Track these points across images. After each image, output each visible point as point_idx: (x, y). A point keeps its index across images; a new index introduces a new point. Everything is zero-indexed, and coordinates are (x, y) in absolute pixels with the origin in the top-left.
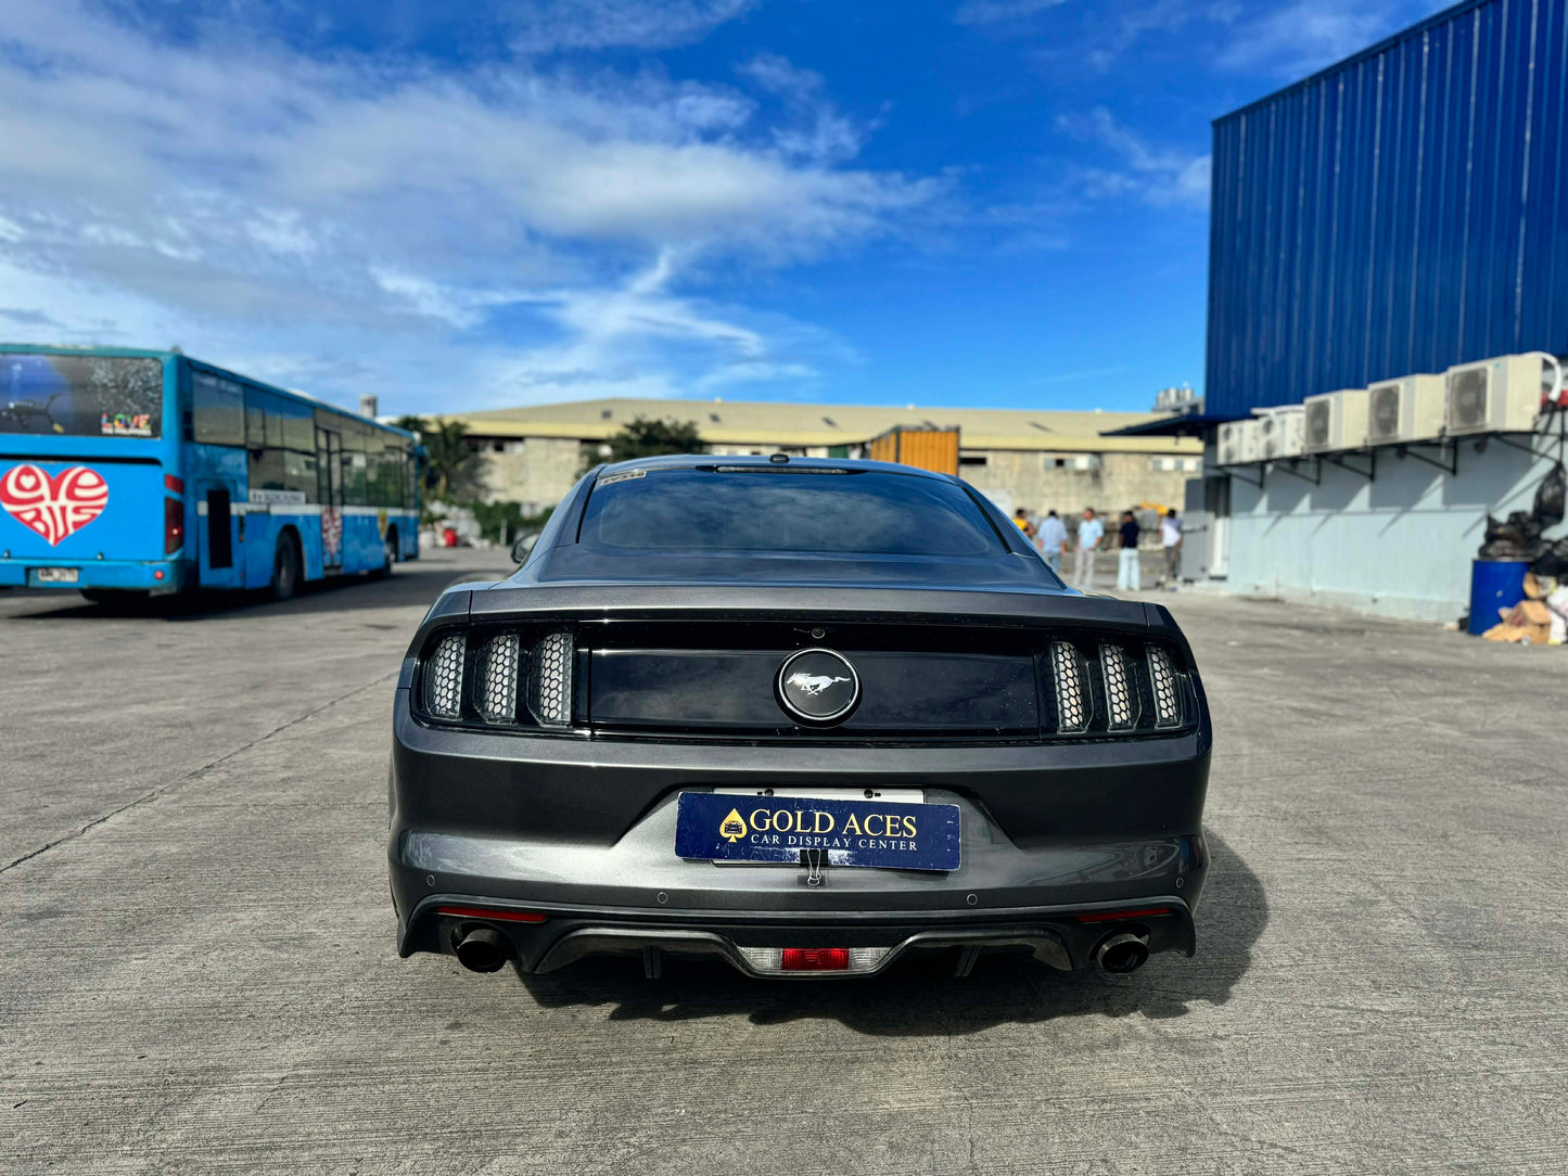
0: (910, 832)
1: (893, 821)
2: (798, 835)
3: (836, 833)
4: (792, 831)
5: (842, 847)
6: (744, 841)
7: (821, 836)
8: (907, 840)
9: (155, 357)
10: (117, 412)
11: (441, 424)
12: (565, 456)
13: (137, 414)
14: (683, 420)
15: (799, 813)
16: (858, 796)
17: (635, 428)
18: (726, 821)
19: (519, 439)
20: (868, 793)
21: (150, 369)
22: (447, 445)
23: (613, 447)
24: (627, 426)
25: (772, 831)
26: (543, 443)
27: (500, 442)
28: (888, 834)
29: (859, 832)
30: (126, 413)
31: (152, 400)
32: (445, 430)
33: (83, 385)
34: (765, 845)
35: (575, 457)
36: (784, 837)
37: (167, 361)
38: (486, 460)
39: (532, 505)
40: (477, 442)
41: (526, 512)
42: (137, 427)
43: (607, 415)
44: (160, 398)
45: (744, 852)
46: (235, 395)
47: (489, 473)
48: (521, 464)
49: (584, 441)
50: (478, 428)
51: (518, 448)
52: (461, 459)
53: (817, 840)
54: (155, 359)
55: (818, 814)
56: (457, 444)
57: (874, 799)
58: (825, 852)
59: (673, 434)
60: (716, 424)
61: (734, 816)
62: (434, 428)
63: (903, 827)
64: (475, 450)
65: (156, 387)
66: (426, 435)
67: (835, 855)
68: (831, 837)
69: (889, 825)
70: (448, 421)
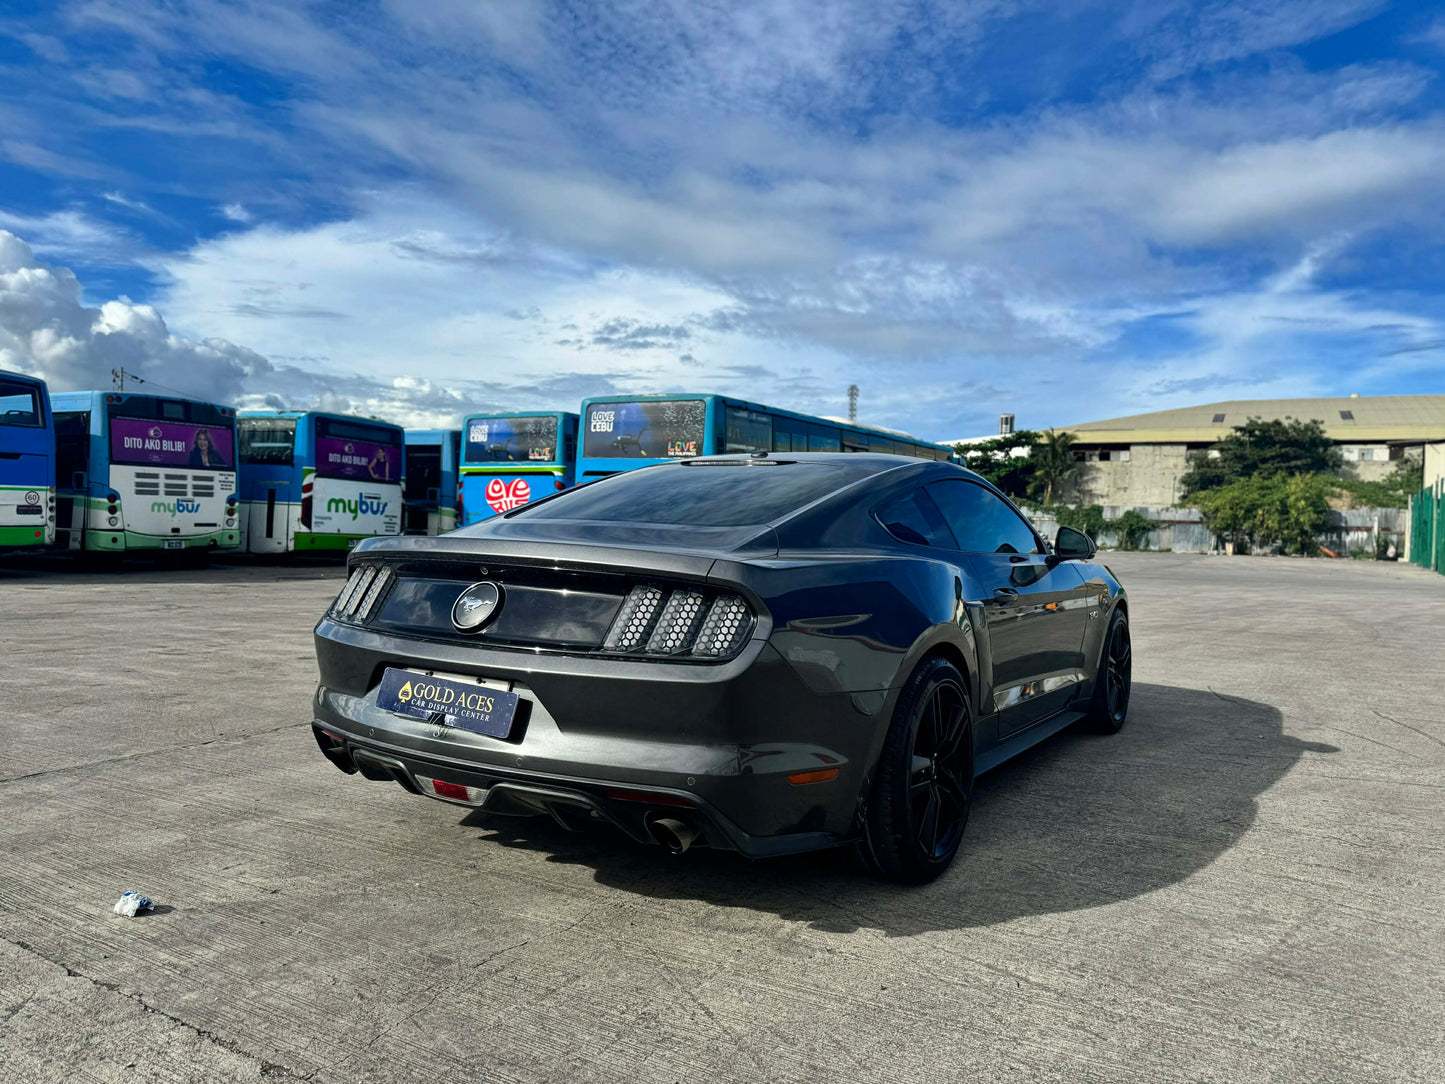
0: (488, 709)
1: (483, 700)
2: (434, 702)
3: (452, 705)
4: (432, 700)
5: (453, 714)
6: (408, 703)
7: (445, 705)
8: (486, 714)
9: (700, 398)
10: (678, 440)
11: (1049, 436)
12: (1171, 462)
13: (689, 441)
14: (1305, 420)
15: (439, 688)
16: (472, 682)
17: (1248, 430)
18: (403, 689)
19: (1125, 447)
20: (480, 681)
21: (698, 408)
22: (1055, 455)
23: (1221, 450)
24: (1238, 429)
25: (423, 698)
26: (1150, 449)
27: (1106, 451)
28: (478, 708)
29: (463, 705)
30: (682, 441)
31: (698, 431)
32: (1053, 441)
33: (658, 424)
34: (417, 706)
35: (1182, 462)
36: (427, 702)
37: (708, 400)
38: (1092, 468)
39: (1114, 509)
40: (1083, 451)
41: (1107, 516)
42: (688, 450)
43: (1219, 419)
44: (703, 429)
45: (407, 709)
46: (764, 423)
47: (1094, 479)
48: (1126, 470)
49: (1191, 445)
50: (1085, 438)
51: (1124, 455)
52: (1069, 467)
53: (443, 707)
54: (701, 400)
55: (447, 690)
56: (1064, 453)
57: (482, 685)
58: (444, 716)
59: (1292, 433)
60: (1348, 421)
61: (408, 687)
62: (1044, 441)
63: (486, 705)
64: (1082, 459)
65: (700, 421)
66: (1036, 447)
67: (449, 718)
68: (449, 706)
69: (480, 702)
70: (1056, 434)
